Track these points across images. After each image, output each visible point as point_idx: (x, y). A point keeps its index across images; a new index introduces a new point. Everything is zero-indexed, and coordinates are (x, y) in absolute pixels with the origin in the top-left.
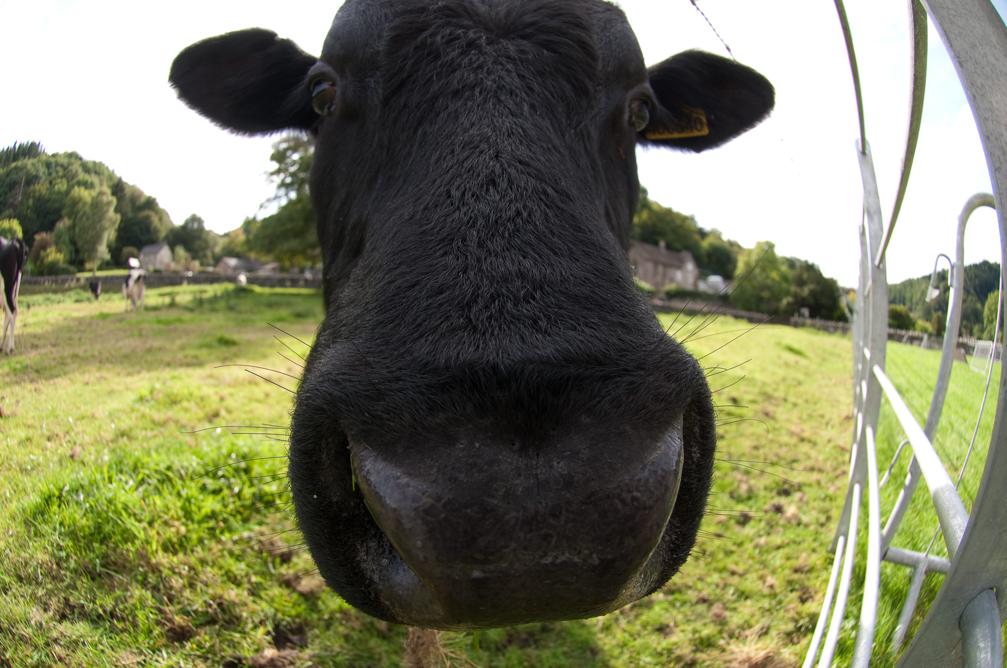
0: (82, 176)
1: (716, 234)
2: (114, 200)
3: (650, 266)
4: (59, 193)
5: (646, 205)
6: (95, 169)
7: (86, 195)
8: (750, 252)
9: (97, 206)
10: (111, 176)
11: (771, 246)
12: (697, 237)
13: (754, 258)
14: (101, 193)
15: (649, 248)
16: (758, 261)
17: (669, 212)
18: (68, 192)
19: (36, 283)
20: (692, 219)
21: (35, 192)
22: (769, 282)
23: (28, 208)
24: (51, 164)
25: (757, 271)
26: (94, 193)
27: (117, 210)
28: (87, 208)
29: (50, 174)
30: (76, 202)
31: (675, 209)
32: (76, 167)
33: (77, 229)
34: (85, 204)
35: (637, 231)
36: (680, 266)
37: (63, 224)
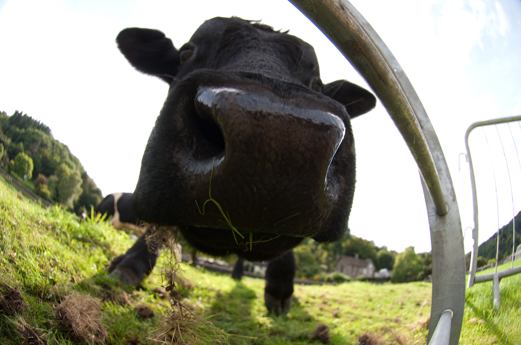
0: (68, 159)
1: (384, 248)
2: (81, 181)
3: (350, 268)
4: (55, 161)
5: (349, 237)
6: (76, 161)
7: (68, 171)
8: (402, 254)
9: (72, 178)
10: (82, 169)
11: (412, 248)
12: (374, 251)
13: (404, 256)
14: (76, 174)
15: (350, 259)
16: (406, 257)
17: (360, 240)
18: (59, 164)
19: (34, 196)
20: (372, 242)
21: (44, 152)
22: (411, 267)
23: (39, 158)
24: (55, 144)
25: (405, 262)
26: (73, 172)
27: (82, 186)
28: (68, 178)
29: (53, 149)
30: (62, 171)
31: (364, 238)
32: (66, 153)
33: (60, 185)
34: (66, 174)
35: (344, 251)
36: (366, 266)
37: (54, 178)
